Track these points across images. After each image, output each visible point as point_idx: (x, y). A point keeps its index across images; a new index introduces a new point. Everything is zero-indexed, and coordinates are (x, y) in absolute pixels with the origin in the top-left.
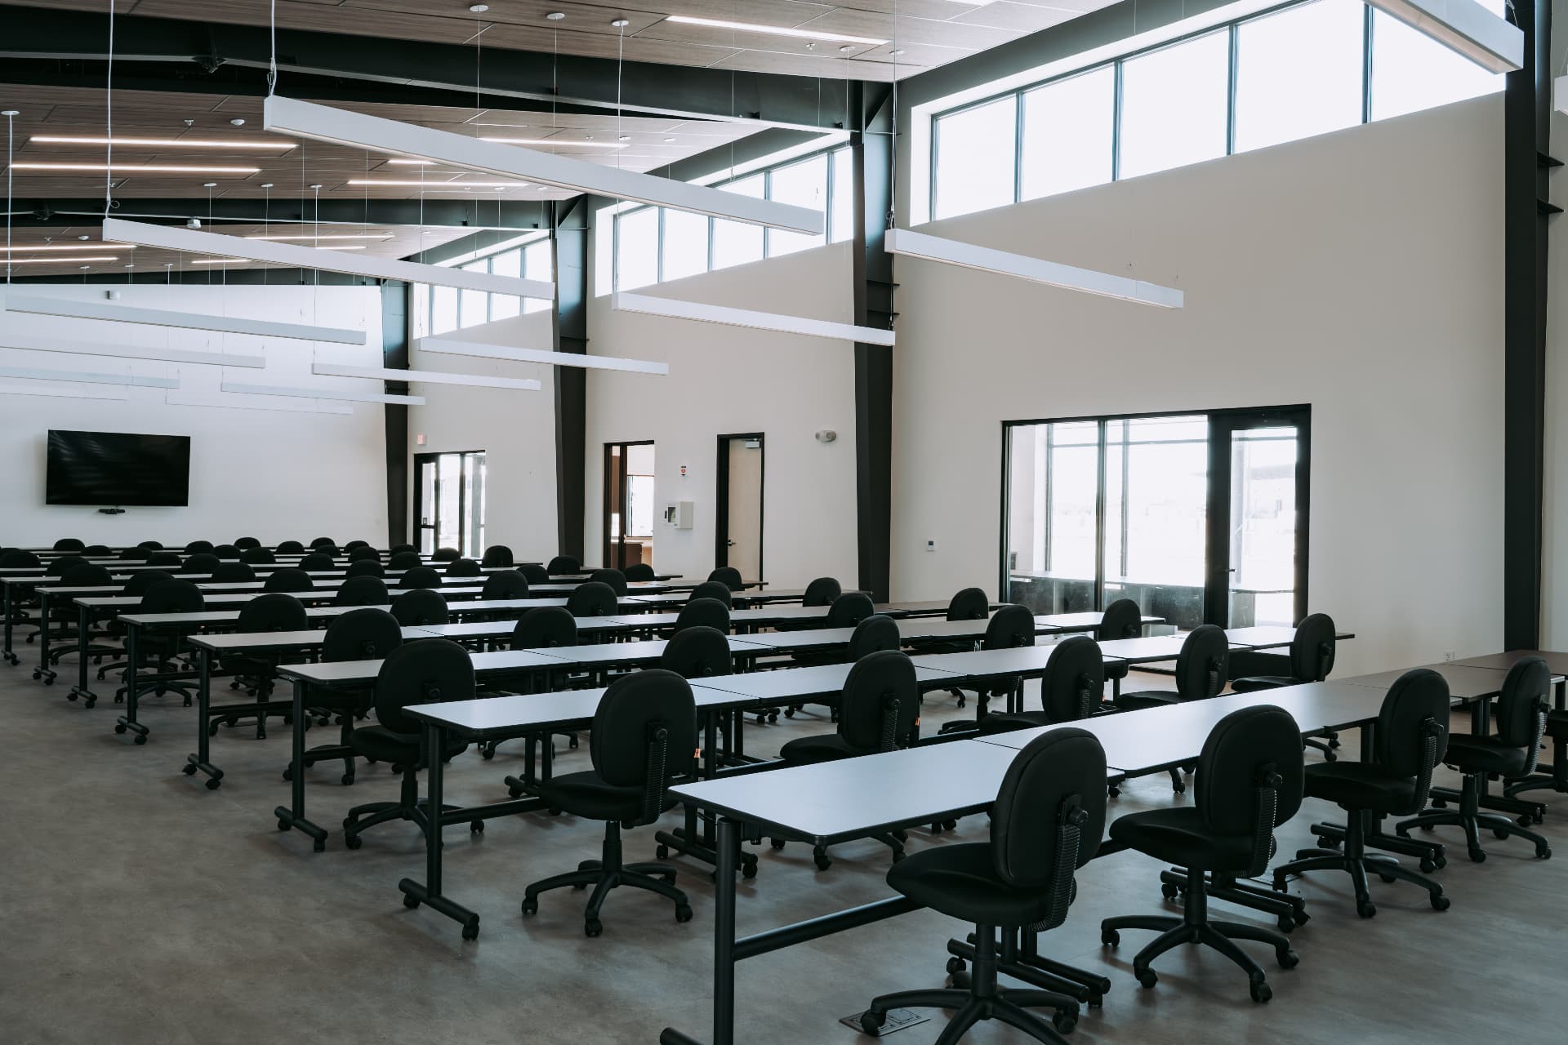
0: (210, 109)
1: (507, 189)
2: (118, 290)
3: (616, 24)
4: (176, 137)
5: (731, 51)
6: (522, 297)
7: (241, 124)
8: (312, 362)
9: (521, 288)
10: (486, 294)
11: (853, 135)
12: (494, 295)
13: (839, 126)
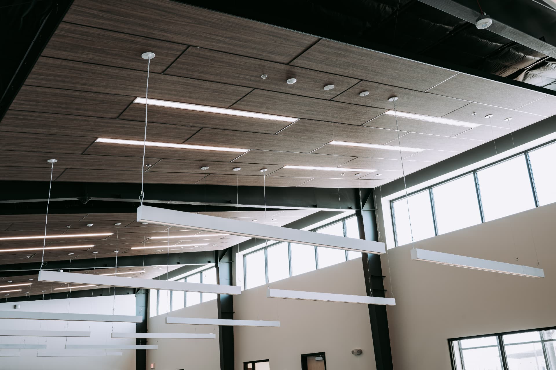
0: (79, 220)
1: (199, 247)
2: (19, 304)
3: (262, 171)
4: (61, 234)
5: (309, 179)
6: (201, 293)
7: (91, 226)
8: (112, 332)
9: (201, 289)
10: (184, 292)
11: (356, 211)
12: (188, 293)
13: (351, 208)
